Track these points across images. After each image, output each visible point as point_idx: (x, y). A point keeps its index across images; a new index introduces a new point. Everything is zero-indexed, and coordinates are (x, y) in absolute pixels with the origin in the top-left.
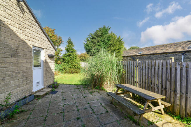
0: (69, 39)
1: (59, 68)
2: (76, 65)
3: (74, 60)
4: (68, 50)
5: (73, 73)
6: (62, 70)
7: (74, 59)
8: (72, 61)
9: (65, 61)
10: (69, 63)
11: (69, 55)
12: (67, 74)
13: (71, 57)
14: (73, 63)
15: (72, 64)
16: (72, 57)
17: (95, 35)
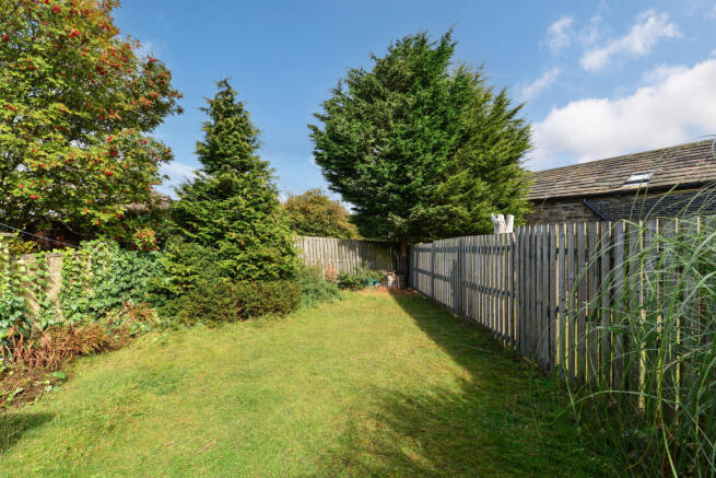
0: (225, 89)
1: (144, 281)
2: (269, 259)
3: (259, 225)
4: (212, 157)
5: (254, 313)
6: (168, 294)
7: (259, 215)
8: (241, 231)
9: (195, 231)
10: (224, 246)
11: (224, 191)
12: (200, 324)
13: (236, 204)
14: (249, 243)
15: (242, 248)
16: (243, 202)
17: (378, 78)
